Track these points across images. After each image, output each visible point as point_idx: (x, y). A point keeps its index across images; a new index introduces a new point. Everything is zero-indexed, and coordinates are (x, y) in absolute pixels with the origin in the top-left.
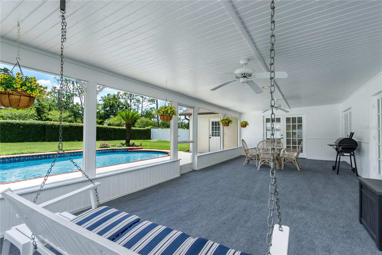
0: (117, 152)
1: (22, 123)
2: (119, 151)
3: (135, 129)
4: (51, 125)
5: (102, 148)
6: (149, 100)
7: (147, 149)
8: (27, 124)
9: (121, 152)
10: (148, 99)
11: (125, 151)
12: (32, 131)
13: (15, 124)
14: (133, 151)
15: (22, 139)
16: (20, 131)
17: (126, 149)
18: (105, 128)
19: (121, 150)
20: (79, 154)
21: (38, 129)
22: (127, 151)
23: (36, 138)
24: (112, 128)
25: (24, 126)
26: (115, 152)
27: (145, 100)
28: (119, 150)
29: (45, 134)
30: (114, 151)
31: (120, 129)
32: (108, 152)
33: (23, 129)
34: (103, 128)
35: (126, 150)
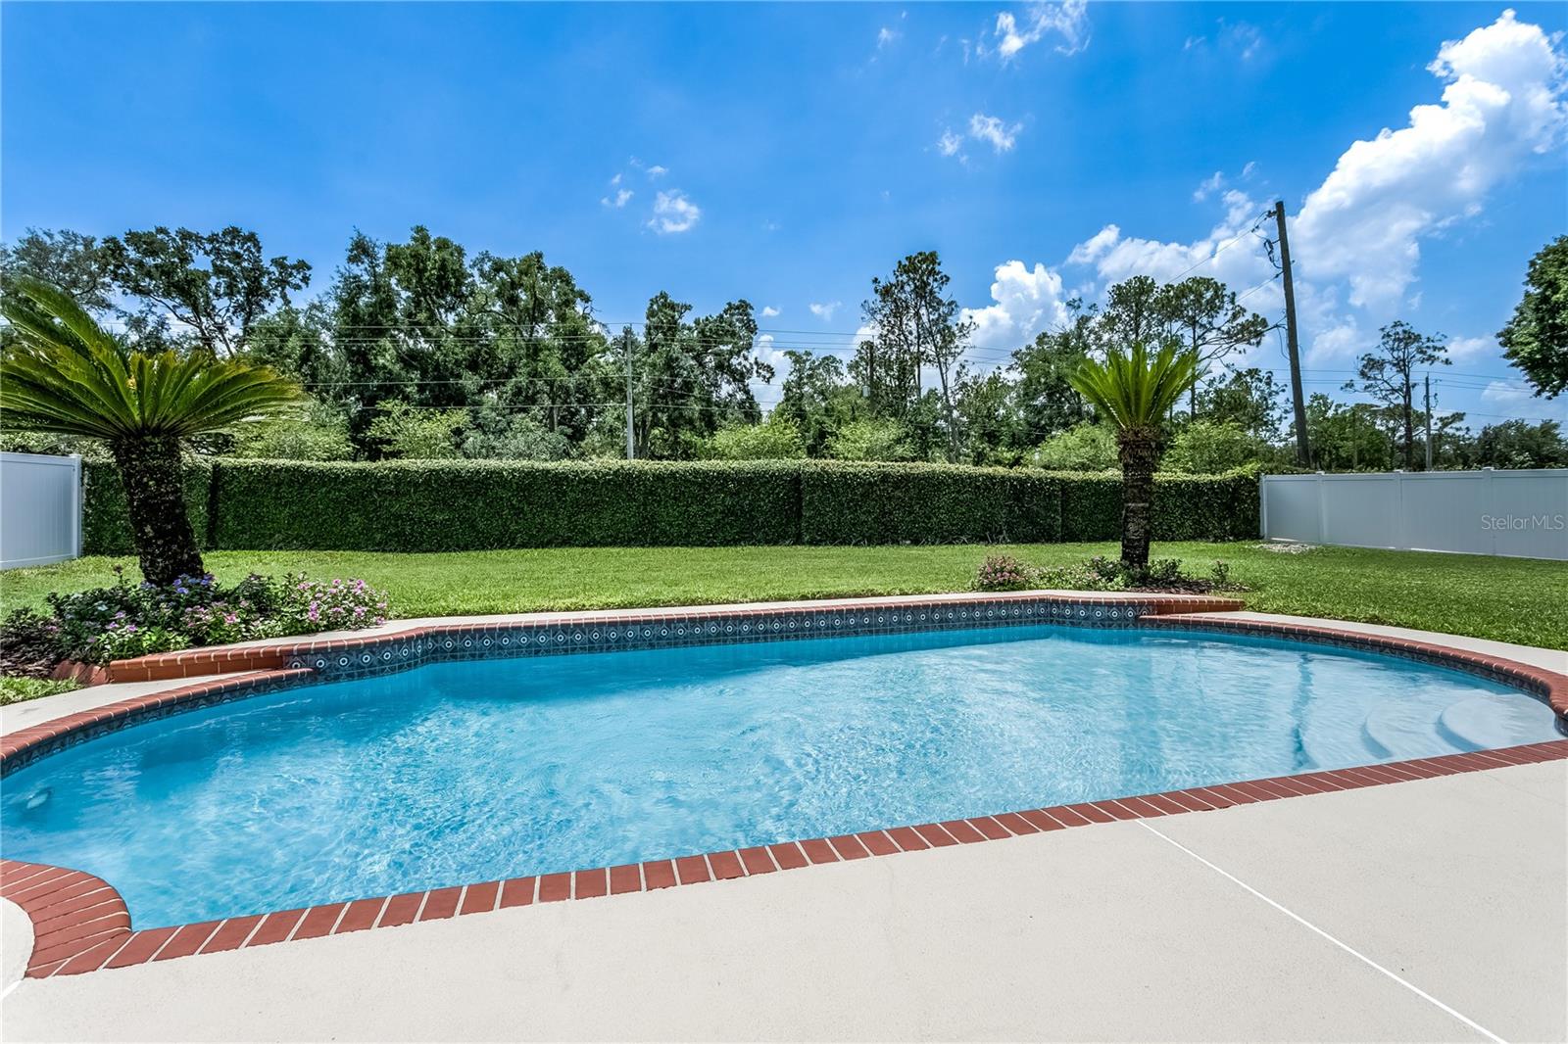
0: (1075, 622)
1: (733, 469)
2: (1086, 618)
3: (1169, 482)
4: (819, 474)
5: (990, 588)
6: (1228, 333)
7: (1276, 612)
8: (748, 474)
9: (1093, 625)
10: (1225, 329)
11: (1123, 623)
12: (763, 499)
13: (713, 477)
14: (1175, 622)
15: (737, 533)
16: (728, 501)
17: (1126, 608)
18: (1018, 479)
19: (1098, 614)
20: (869, 625)
21: (778, 494)
22: (1136, 617)
23: (774, 527)
24: (1053, 480)
25: (739, 482)
26: (1061, 621)
27: (1209, 336)
28: (1082, 613)
29: (799, 515)
30: (1051, 615)
31: (1088, 483)
32: (1021, 620)
33: (737, 493)
34: (1010, 479)
35: (1130, 614)
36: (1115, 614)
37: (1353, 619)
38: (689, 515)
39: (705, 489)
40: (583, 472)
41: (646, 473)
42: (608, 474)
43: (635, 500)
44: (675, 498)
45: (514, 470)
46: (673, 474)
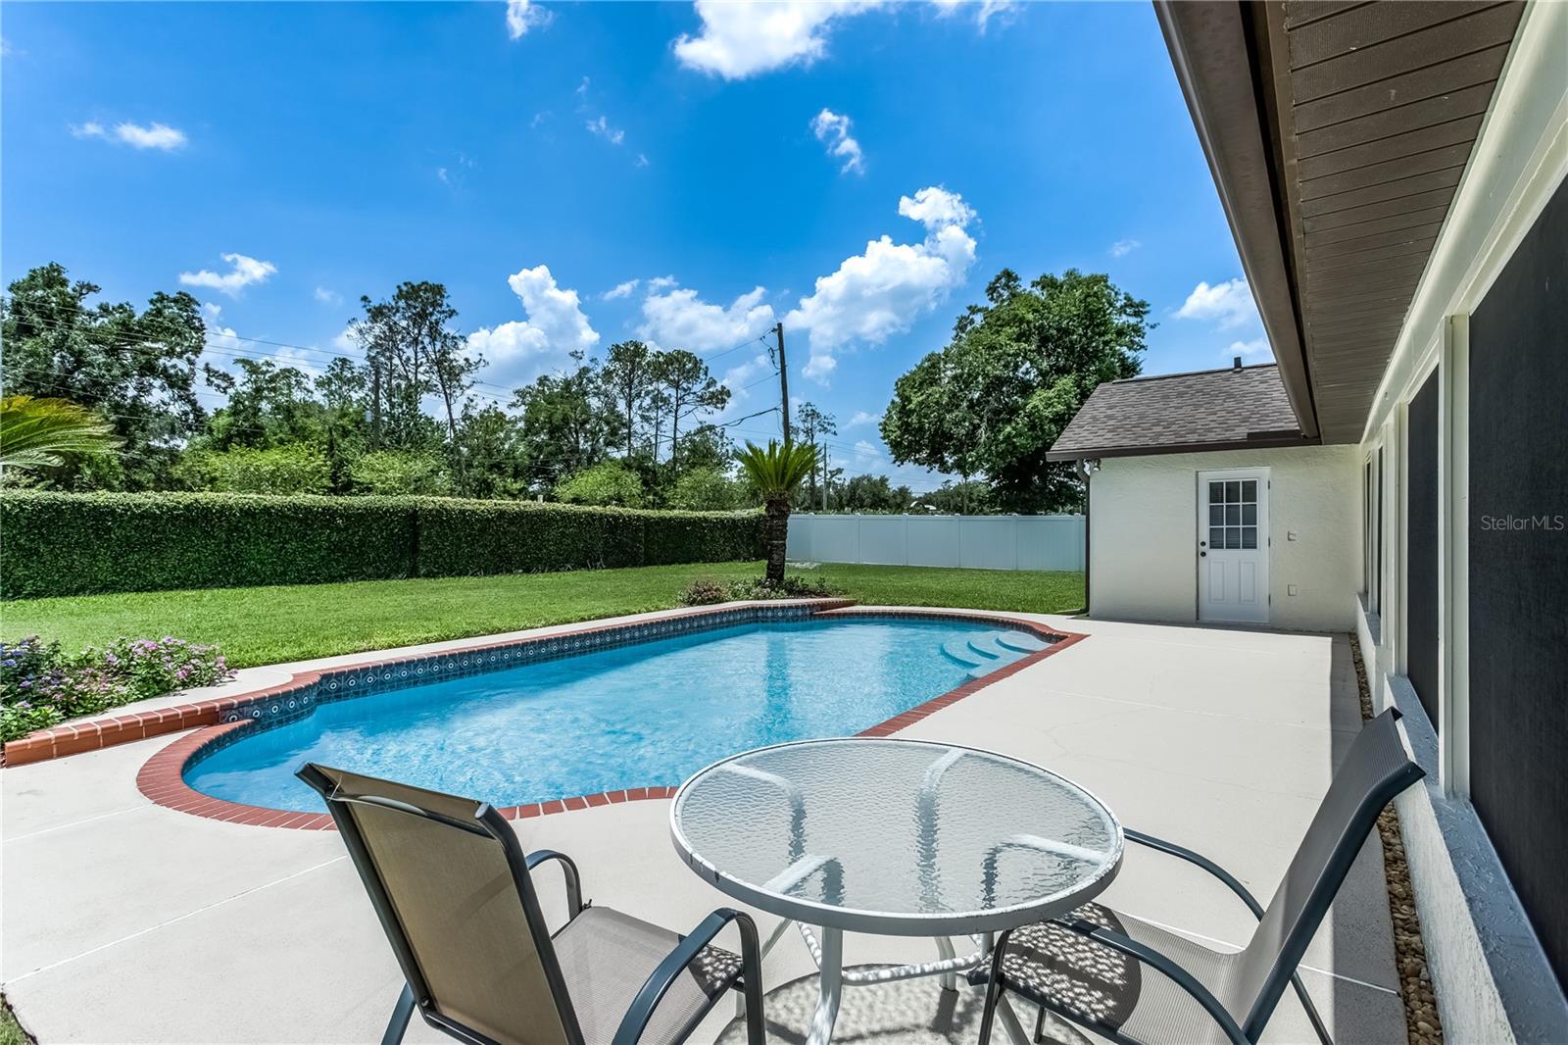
0: (775, 619)
1: (341, 505)
2: (783, 617)
3: (716, 519)
4: (438, 511)
5: (692, 603)
6: (701, 397)
7: (874, 604)
8: (358, 509)
9: (788, 621)
10: (700, 394)
11: (803, 618)
12: (375, 535)
13: (318, 512)
14: (833, 614)
15: (343, 569)
16: (335, 537)
17: (806, 608)
18: (613, 516)
19: (790, 613)
21: (392, 530)
22: (811, 614)
23: (386, 562)
24: (639, 516)
25: (348, 517)
26: (765, 620)
27: (687, 398)
28: (780, 614)
29: (415, 549)
30: (757, 617)
31: (663, 519)
32: (740, 622)
33: (346, 529)
34: (606, 516)
35: (808, 612)
36: (800, 613)
37: (914, 605)
38: (286, 553)
39: (308, 525)
40: (138, 506)
41: (231, 508)
42: (175, 508)
43: (214, 538)
44: (269, 535)
45: (24, 502)
46: (266, 510)
